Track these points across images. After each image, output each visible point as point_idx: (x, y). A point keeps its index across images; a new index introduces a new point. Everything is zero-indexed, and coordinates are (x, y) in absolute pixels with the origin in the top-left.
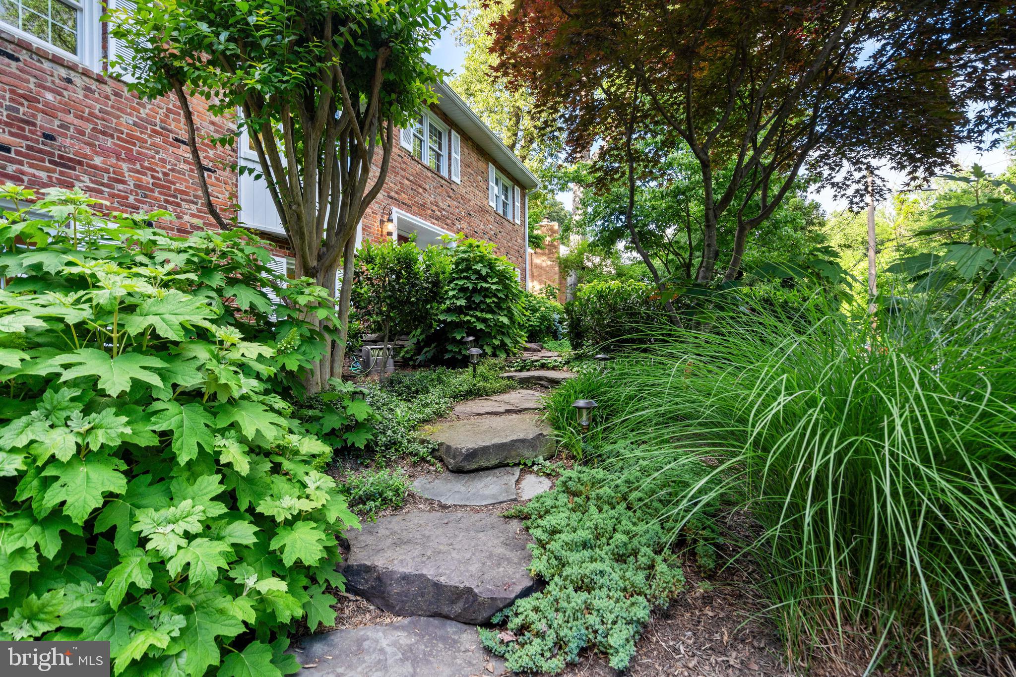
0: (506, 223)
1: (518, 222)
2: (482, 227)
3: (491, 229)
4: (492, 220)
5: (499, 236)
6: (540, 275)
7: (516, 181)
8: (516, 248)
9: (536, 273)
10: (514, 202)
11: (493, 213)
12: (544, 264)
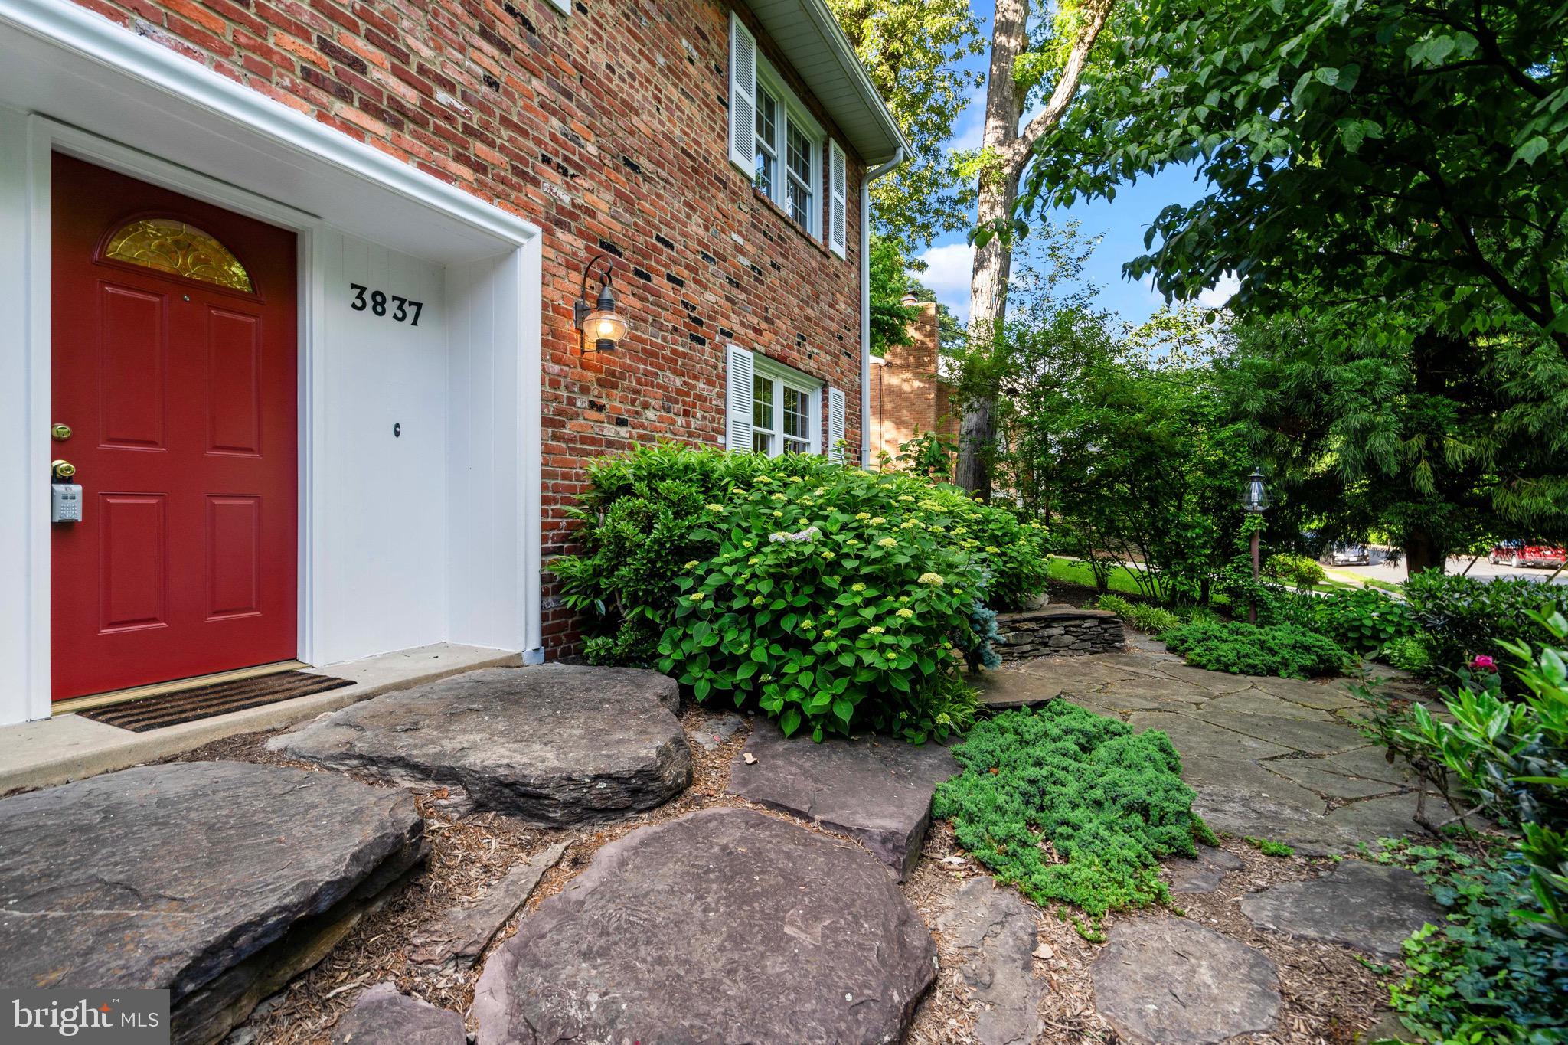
0: (797, 241)
1: (841, 251)
2: (695, 227)
3: (739, 249)
4: (745, 218)
5: (772, 278)
6: (897, 409)
7: (835, 128)
8: (834, 326)
9: (888, 406)
10: (826, 190)
11: (747, 195)
12: (906, 388)
